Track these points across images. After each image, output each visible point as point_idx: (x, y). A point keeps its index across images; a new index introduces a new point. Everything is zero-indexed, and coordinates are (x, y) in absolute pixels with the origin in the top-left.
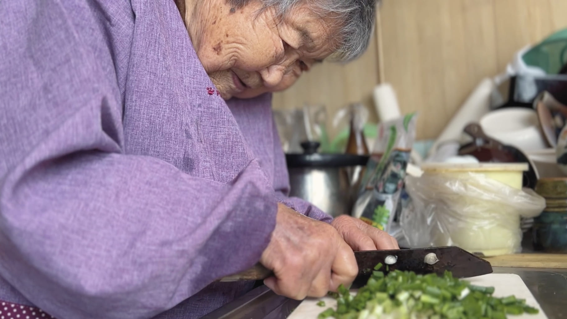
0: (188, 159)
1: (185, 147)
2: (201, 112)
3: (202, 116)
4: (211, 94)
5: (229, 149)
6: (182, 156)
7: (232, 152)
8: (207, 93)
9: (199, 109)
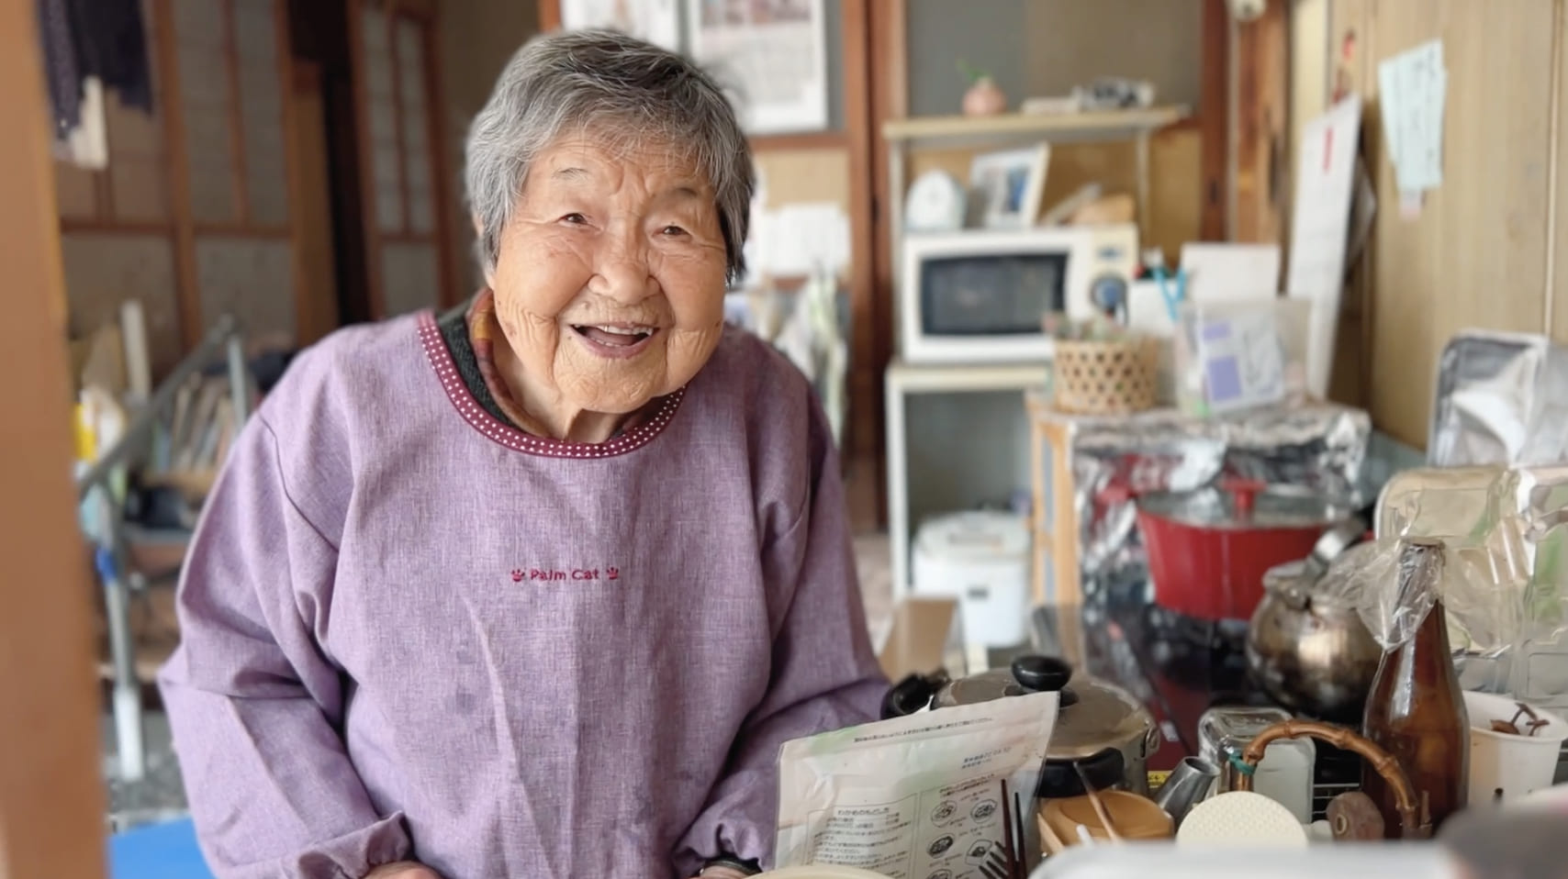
0: (464, 695)
1: (458, 679)
2: (503, 610)
3: (504, 617)
4: (517, 580)
5: (550, 665)
6: (453, 693)
7: (555, 670)
8: (511, 580)
9: (500, 606)
